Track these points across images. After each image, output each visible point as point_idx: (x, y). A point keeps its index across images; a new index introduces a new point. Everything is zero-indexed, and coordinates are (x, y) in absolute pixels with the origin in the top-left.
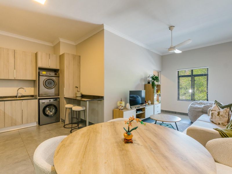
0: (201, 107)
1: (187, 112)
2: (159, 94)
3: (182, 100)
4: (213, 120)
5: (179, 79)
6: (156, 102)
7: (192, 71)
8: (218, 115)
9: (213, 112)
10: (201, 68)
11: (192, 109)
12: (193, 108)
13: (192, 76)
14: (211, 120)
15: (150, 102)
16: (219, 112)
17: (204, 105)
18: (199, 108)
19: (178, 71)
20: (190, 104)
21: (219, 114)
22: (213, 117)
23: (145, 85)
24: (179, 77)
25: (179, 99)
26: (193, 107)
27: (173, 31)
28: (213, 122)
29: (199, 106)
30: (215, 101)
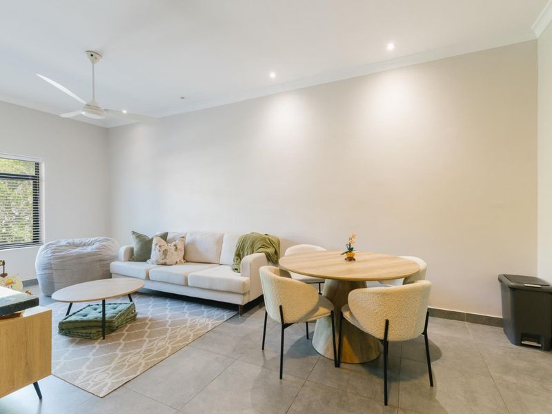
12: (70, 260)
22: (167, 256)
26: (67, 256)
29: (85, 251)
30: (134, 233)
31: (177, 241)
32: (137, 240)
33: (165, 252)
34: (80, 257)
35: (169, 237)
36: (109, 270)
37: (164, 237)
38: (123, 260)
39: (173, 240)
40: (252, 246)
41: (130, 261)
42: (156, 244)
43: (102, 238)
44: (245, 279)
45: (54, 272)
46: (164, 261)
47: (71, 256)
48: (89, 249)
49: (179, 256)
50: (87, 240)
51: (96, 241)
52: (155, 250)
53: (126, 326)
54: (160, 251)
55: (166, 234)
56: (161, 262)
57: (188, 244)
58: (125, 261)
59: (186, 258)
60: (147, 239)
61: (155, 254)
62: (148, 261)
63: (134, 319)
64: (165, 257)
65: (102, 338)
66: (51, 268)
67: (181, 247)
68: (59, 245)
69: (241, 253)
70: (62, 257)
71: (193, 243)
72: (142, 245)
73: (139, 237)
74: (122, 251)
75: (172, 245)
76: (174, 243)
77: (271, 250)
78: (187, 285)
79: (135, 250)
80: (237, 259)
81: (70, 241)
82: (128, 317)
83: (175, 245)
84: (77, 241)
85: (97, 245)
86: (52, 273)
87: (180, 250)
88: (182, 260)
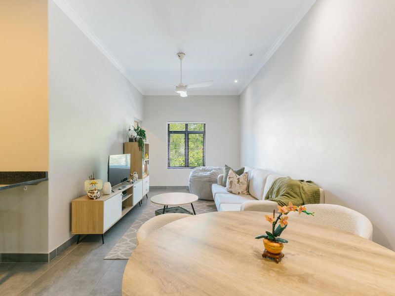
0: (206, 174)
1: (188, 184)
2: (147, 160)
3: (175, 167)
4: (233, 190)
5: (169, 136)
6: (144, 175)
7: (187, 125)
8: (238, 183)
9: (231, 179)
10: (197, 122)
11: (195, 180)
12: (198, 178)
13: (187, 133)
14: (230, 190)
15: (136, 176)
16: (238, 179)
17: (209, 173)
18: (205, 177)
19: (169, 125)
20: (190, 173)
21: (239, 181)
22: (232, 186)
23: (124, 144)
24: (170, 132)
25: (169, 166)
27: (183, 61)
28: (231, 192)
30: (226, 165)
31: (241, 176)
32: (225, 171)
33: (231, 183)
34: (201, 177)
41: (221, 185)
42: (229, 176)
43: (218, 167)
49: (241, 188)
51: (213, 169)
55: (244, 169)
58: (219, 185)
62: (224, 187)
67: (243, 180)
72: (226, 175)
73: (227, 169)
74: (219, 177)
81: (205, 167)
84: (207, 168)
85: (212, 171)
87: (242, 183)
88: (245, 192)
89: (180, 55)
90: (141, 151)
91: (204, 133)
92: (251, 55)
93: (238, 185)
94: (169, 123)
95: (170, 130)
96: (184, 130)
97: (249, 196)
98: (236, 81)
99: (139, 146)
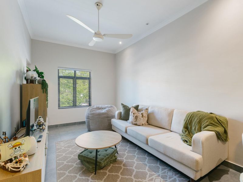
4: (138, 123)
7: (75, 72)
8: (142, 117)
10: (86, 70)
12: (96, 116)
13: (75, 78)
18: (103, 114)
19: (58, 70)
21: (143, 115)
22: (138, 120)
24: (59, 77)
26: (95, 114)
28: (136, 125)
29: (102, 112)
30: (122, 104)
31: (143, 111)
32: (124, 108)
33: (136, 117)
34: (100, 114)
35: (139, 108)
36: (111, 123)
37: (137, 108)
38: (117, 118)
39: (141, 110)
40: (200, 122)
41: (120, 119)
42: (132, 112)
43: (109, 106)
44: (197, 157)
45: (90, 120)
46: (135, 123)
47: (96, 114)
48: (104, 111)
49: (144, 121)
50: (103, 106)
51: (107, 107)
52: (131, 115)
53: (110, 165)
54: (133, 116)
55: (138, 106)
56: (134, 123)
57: (150, 113)
58: (118, 119)
59: (149, 122)
60: (128, 108)
61: (131, 118)
62: (128, 121)
63: (115, 161)
64: (136, 120)
65: (94, 173)
66: (89, 119)
67: (145, 115)
68: (94, 108)
69: (189, 127)
70: (93, 114)
71: (153, 113)
72: (125, 111)
73: (125, 107)
74: (117, 113)
75: (140, 113)
76: (141, 112)
77: (220, 129)
78: (147, 144)
79: (122, 113)
80: (186, 131)
81: (98, 106)
82: (111, 159)
83: (142, 114)
84: (100, 106)
85: (107, 109)
86: (89, 121)
87: (145, 117)
88: (146, 123)
89: (98, 5)
90: (45, 94)
91: (89, 79)
92: (147, 24)
93: (142, 118)
94: (59, 68)
95: (60, 75)
96: (74, 76)
97: (149, 125)
98: (120, 43)
99: (42, 89)
